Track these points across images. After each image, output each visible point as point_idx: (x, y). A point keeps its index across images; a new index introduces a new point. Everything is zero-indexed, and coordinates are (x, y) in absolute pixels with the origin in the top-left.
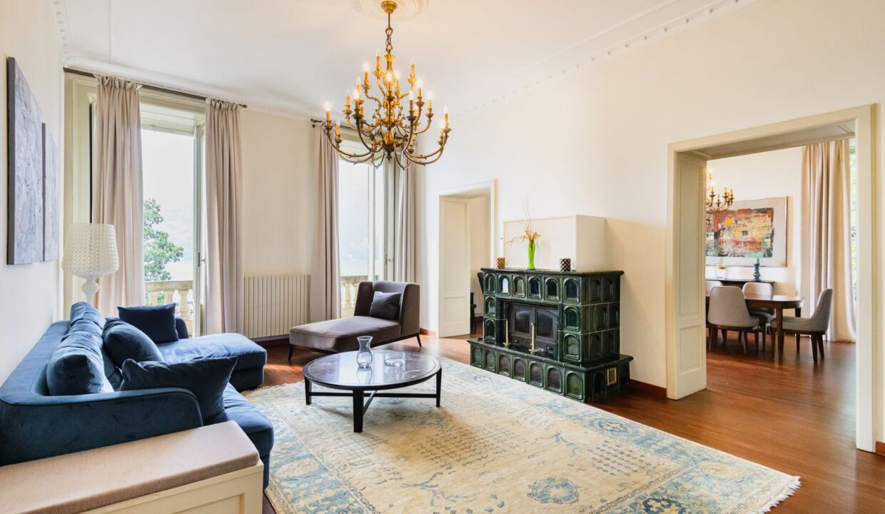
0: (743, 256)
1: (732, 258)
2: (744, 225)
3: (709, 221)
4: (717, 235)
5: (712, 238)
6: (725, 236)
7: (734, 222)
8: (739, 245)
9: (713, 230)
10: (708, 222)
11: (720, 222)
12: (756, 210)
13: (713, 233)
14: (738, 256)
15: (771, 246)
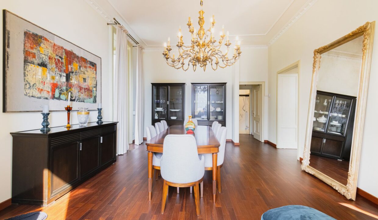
0: (84, 102)
1: (78, 102)
2: (84, 73)
3: (62, 59)
4: (68, 78)
5: (64, 79)
6: (74, 81)
7: (78, 67)
8: (82, 91)
9: (65, 71)
10: (60, 59)
11: (70, 64)
12: (89, 61)
13: (65, 75)
14: (81, 101)
15: (96, 94)
